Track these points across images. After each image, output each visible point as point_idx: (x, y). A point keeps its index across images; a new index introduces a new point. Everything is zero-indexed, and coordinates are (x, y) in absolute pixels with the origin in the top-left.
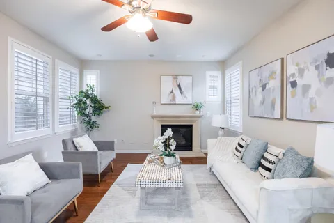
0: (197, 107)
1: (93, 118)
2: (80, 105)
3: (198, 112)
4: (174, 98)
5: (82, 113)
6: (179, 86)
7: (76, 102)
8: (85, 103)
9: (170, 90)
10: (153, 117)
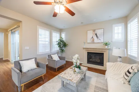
0: (106, 44)
1: (63, 48)
2: (59, 44)
3: (107, 47)
4: (93, 40)
5: (60, 46)
6: (96, 34)
7: (58, 43)
8: (60, 43)
9: (92, 37)
10: (84, 48)
